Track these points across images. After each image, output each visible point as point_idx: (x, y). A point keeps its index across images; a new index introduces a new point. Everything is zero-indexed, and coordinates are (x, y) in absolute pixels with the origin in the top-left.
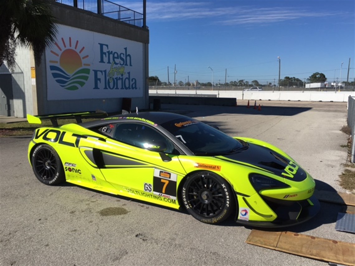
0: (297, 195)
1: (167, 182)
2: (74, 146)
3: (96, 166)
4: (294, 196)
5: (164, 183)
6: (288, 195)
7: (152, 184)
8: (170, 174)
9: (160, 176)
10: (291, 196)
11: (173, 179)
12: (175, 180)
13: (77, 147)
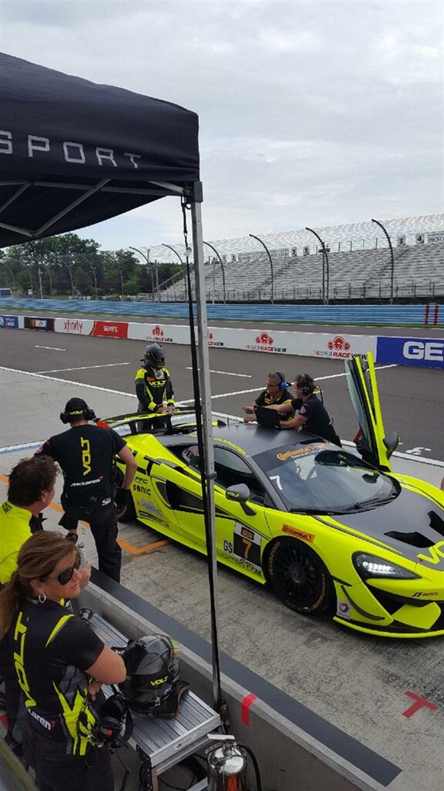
0: (437, 594)
1: (249, 545)
2: (145, 474)
3: (169, 506)
4: (432, 594)
5: (247, 545)
6: (421, 593)
7: (232, 543)
8: (253, 534)
9: (242, 534)
10: (426, 594)
11: (257, 540)
12: (258, 544)
13: (149, 475)
